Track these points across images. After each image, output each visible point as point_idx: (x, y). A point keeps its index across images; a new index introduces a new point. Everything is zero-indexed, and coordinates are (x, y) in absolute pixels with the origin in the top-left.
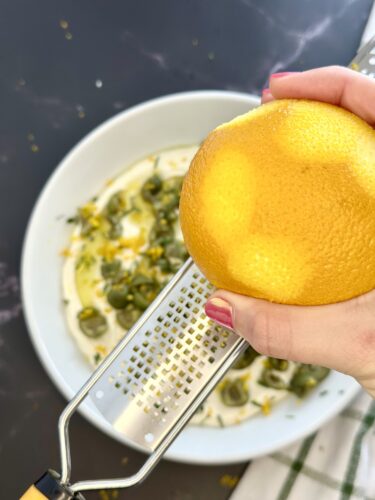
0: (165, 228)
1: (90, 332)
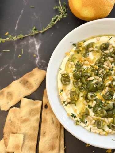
0: (102, 61)
1: (63, 82)
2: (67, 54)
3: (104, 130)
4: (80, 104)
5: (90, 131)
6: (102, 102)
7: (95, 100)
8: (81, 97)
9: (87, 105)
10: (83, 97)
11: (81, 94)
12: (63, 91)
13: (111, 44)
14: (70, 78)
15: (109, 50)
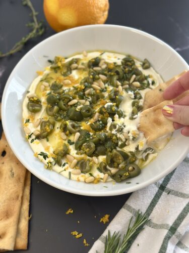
2: (39, 74)
3: (91, 175)
4: (55, 138)
5: (70, 178)
6: (90, 134)
7: (79, 131)
8: (58, 128)
9: (65, 140)
10: (60, 128)
11: (58, 125)
12: (30, 121)
13: (103, 59)
14: (42, 104)
15: (100, 67)
